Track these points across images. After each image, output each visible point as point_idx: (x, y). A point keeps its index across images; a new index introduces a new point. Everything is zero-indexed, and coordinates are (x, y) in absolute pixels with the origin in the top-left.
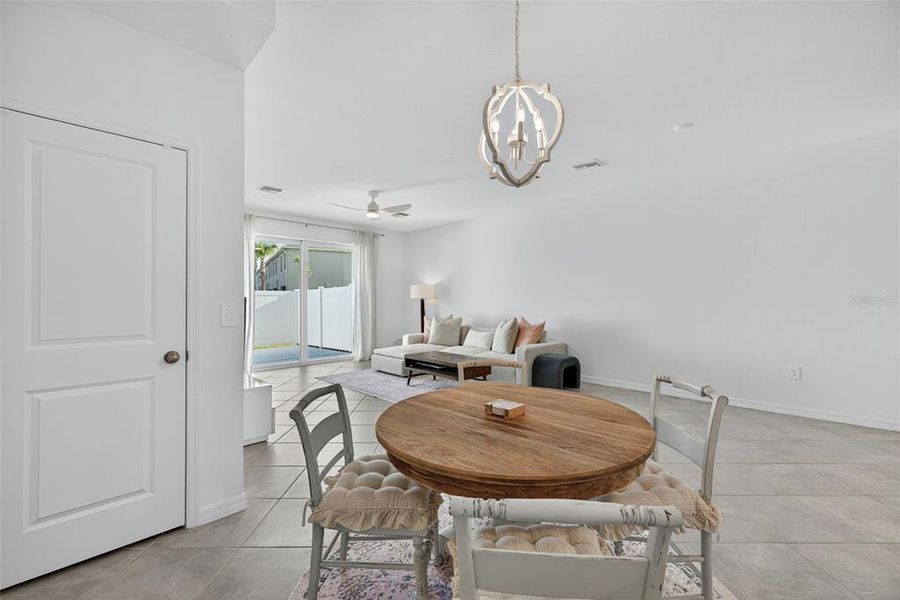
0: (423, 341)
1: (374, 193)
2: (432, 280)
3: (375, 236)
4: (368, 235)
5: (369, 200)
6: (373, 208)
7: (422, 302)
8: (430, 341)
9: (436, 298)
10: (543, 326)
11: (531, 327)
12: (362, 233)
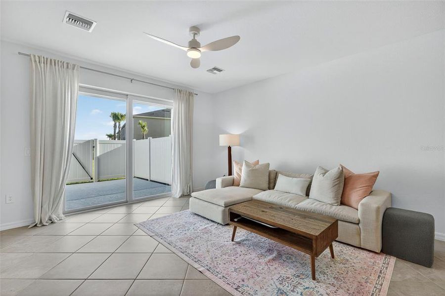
0: (233, 183)
1: (196, 29)
2: (236, 130)
3: (190, 94)
4: (186, 94)
5: (191, 38)
6: (194, 45)
7: (230, 148)
8: (241, 185)
9: (240, 145)
10: (376, 176)
11: (359, 177)
12: (180, 91)
